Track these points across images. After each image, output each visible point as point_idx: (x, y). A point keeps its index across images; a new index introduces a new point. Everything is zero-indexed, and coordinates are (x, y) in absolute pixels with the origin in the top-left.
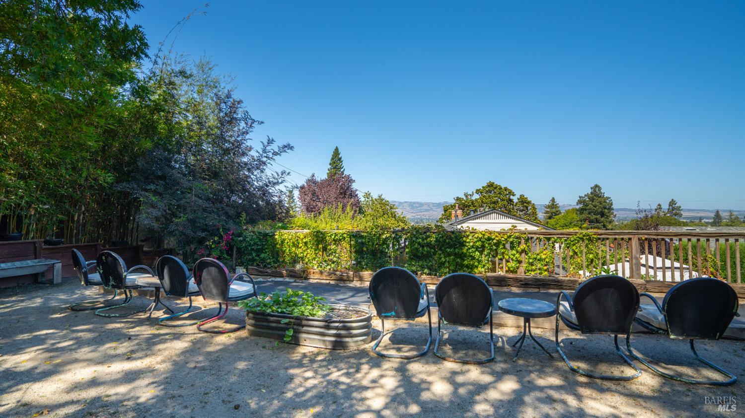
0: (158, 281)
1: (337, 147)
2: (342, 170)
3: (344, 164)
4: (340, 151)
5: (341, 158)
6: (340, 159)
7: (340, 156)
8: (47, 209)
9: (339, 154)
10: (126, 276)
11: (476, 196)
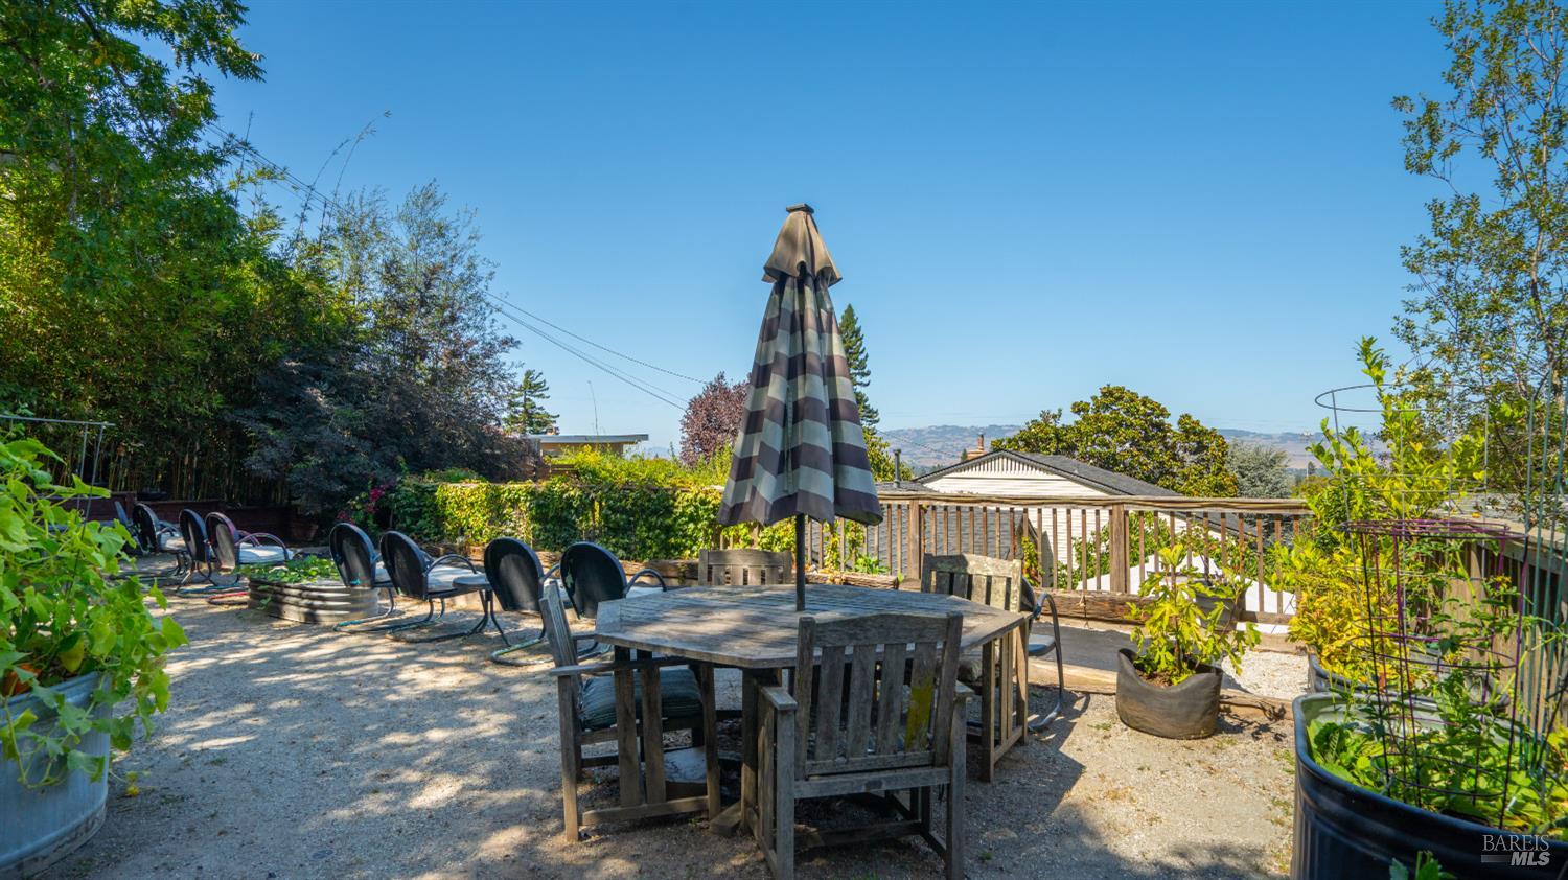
0: (183, 543)
1: (850, 307)
2: (862, 357)
3: (866, 344)
4: (857, 314)
5: (859, 330)
6: (856, 333)
7: (857, 326)
8: (141, 448)
9: (855, 322)
10: (160, 536)
11: (1069, 419)
